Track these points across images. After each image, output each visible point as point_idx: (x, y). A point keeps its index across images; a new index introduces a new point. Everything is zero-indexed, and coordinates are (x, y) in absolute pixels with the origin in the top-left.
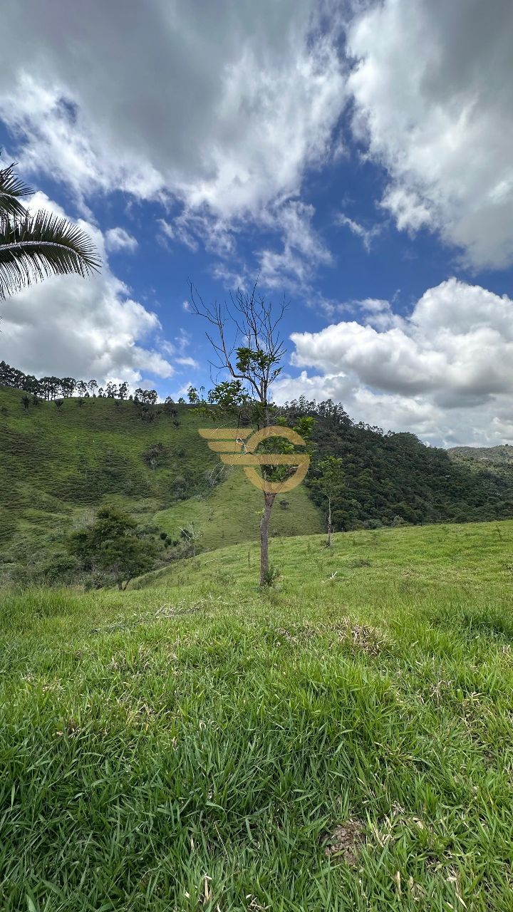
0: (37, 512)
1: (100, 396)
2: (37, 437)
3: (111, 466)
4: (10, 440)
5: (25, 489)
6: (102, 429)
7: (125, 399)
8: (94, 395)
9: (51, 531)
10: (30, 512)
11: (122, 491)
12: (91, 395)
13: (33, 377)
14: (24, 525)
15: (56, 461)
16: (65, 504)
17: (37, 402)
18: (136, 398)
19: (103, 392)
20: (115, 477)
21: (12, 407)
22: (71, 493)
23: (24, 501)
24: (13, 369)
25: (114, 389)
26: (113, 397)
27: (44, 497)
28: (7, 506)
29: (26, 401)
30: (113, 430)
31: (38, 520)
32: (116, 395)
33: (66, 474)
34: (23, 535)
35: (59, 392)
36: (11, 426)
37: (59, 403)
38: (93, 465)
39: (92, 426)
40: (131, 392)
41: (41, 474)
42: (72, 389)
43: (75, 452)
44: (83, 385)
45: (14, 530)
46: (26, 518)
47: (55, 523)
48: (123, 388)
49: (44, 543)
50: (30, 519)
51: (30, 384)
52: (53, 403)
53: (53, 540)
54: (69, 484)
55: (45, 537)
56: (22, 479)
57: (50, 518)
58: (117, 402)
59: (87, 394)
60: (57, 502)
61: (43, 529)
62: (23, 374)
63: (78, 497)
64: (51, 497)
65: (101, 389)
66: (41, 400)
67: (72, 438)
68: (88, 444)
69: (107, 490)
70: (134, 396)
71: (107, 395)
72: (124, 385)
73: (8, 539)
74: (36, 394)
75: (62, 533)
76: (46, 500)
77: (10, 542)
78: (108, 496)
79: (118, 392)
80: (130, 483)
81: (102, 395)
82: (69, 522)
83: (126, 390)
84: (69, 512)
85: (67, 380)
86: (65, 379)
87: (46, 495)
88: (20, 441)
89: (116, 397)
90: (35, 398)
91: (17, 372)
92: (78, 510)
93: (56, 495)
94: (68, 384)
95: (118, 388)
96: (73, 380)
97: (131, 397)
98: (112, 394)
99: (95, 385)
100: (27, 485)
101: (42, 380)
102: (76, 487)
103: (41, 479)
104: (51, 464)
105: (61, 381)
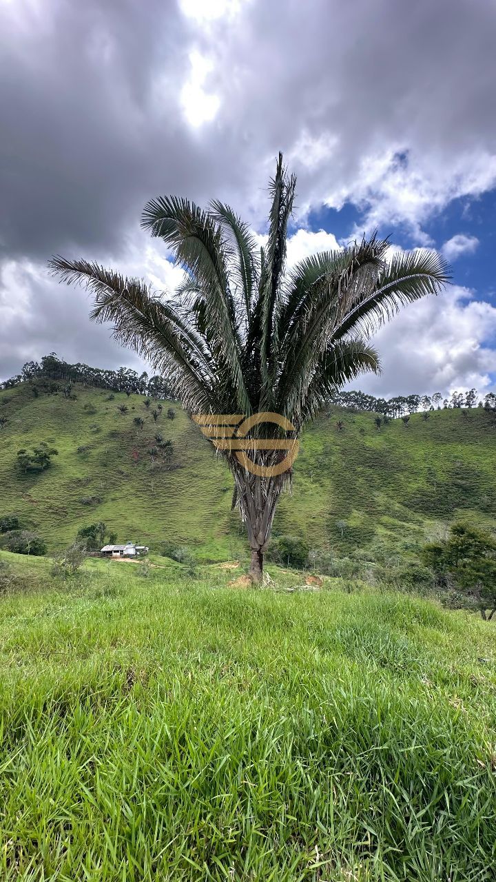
0: (391, 520)
1: (446, 408)
2: (388, 452)
3: (462, 479)
4: (368, 455)
5: (380, 498)
6: (448, 441)
7: (473, 407)
8: (439, 408)
9: (404, 540)
10: (385, 519)
11: (476, 507)
12: (436, 408)
13: (383, 400)
14: (381, 531)
15: (406, 473)
16: (416, 515)
17: (387, 421)
18: (487, 404)
19: (448, 404)
20: (466, 490)
21: (368, 427)
22: (421, 505)
23: (379, 508)
24: (367, 396)
25: (460, 399)
26: (459, 407)
27: (397, 507)
28: (367, 512)
29: (378, 422)
30: (461, 440)
31: (392, 528)
32: (462, 404)
33: (415, 486)
34: (381, 539)
35: (406, 409)
36: (368, 444)
37: (406, 419)
38: (441, 477)
39: (439, 439)
40: (480, 399)
41: (393, 485)
42: (416, 404)
43: (424, 465)
44: (427, 400)
45: (372, 533)
46: (382, 524)
47: (407, 533)
48: (471, 396)
49: (398, 549)
50: (385, 526)
51: (382, 406)
52: (401, 421)
53: (406, 548)
54: (419, 496)
55: (399, 544)
56: (378, 489)
57: (402, 527)
58: (464, 412)
59: (432, 408)
60: (409, 513)
61: (396, 536)
62: (375, 399)
63: (427, 509)
64: (403, 507)
65: (446, 401)
66: (390, 418)
67: (419, 452)
68: (436, 456)
69: (458, 505)
70: (484, 402)
71: (453, 405)
72: (472, 392)
73: (369, 541)
74: (385, 414)
75: (414, 543)
76: (398, 509)
77: (371, 544)
78: (459, 510)
79: (465, 401)
80: (485, 498)
81: (447, 406)
82: (420, 533)
83: (474, 397)
84: (420, 523)
85: (412, 397)
86: (410, 397)
87: (398, 505)
88: (375, 456)
89: (463, 407)
90: (385, 417)
91: (370, 397)
92: (427, 522)
93: (406, 506)
94: (412, 401)
95: (465, 396)
96: (418, 396)
97: (480, 404)
98: (458, 404)
99: (440, 397)
100: (382, 494)
101: (390, 401)
102: (425, 499)
103: (393, 490)
104: (401, 477)
105: (407, 399)
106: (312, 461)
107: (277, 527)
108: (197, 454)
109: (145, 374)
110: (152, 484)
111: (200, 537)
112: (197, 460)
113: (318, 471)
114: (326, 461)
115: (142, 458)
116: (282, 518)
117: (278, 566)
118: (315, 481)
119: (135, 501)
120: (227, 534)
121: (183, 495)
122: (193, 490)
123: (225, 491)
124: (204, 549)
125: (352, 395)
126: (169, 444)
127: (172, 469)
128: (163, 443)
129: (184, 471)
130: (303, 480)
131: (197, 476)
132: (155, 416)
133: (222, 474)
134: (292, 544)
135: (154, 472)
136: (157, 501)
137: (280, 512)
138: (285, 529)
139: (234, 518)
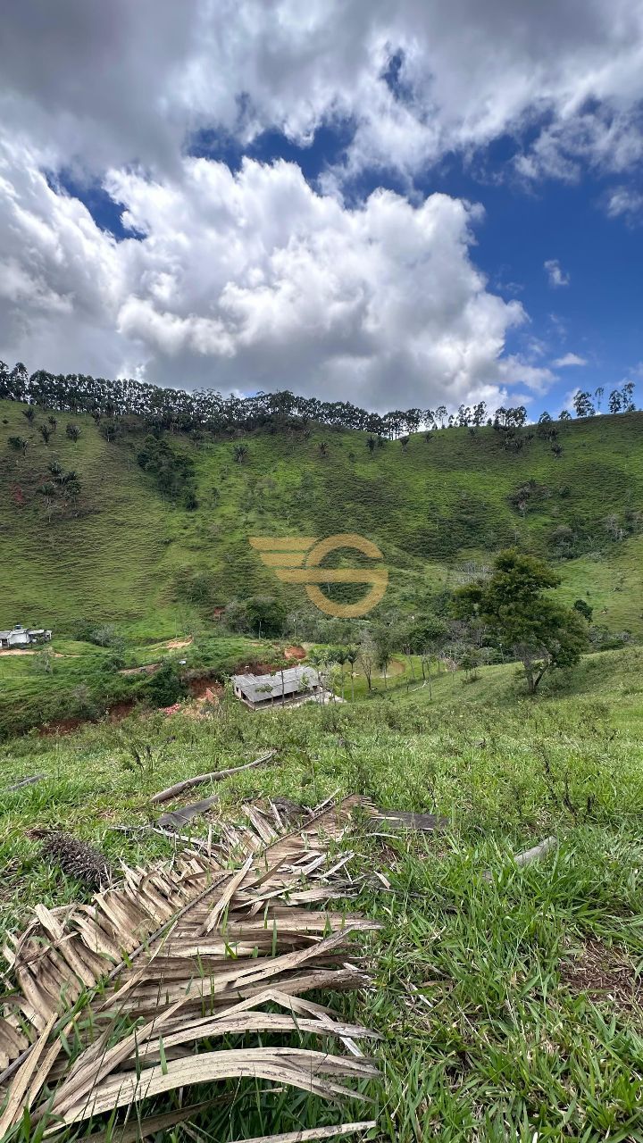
0: (388, 568)
1: (451, 426)
2: (384, 483)
3: (467, 513)
4: (359, 488)
6: (454, 468)
7: (481, 425)
8: (443, 427)
9: (404, 590)
11: (482, 545)
12: (439, 427)
13: (377, 416)
15: (404, 509)
16: (415, 559)
17: (382, 443)
18: (497, 421)
19: (454, 421)
20: (473, 527)
21: (358, 451)
22: (421, 547)
24: (357, 410)
25: (467, 416)
26: (466, 425)
27: (394, 551)
29: (371, 443)
30: (467, 467)
32: (469, 421)
33: (415, 525)
35: (404, 428)
36: (359, 473)
37: (404, 441)
38: (445, 512)
39: (444, 465)
40: (490, 415)
41: (389, 525)
42: (417, 422)
43: (425, 498)
44: (430, 415)
45: (366, 585)
47: (406, 581)
48: (480, 411)
49: (396, 602)
51: (375, 424)
52: (399, 444)
53: (405, 600)
54: (419, 536)
55: (396, 595)
57: (400, 575)
58: (472, 431)
59: (435, 427)
60: (408, 557)
61: (393, 586)
62: (366, 413)
63: (428, 551)
64: (401, 551)
65: (452, 417)
66: (386, 440)
67: (420, 482)
68: (439, 487)
69: (462, 545)
70: (493, 419)
71: (459, 422)
72: (481, 406)
73: (362, 594)
74: (380, 434)
75: (414, 593)
76: (396, 554)
78: (464, 551)
79: (473, 418)
80: (492, 535)
81: (453, 424)
82: (419, 581)
83: (483, 413)
84: (420, 569)
85: (412, 412)
86: (409, 411)
87: (395, 549)
88: (368, 488)
89: (470, 425)
90: (380, 438)
91: (361, 412)
92: (428, 567)
93: (405, 549)
94: (412, 418)
95: (473, 411)
96: (419, 410)
97: (490, 421)
98: (465, 421)
99: (444, 412)
100: (376, 537)
101: (386, 417)
102: (427, 539)
103: (389, 531)
104: (398, 513)
105: (405, 414)
106: (288, 497)
107: (245, 587)
108: (121, 492)
109: (21, 368)
110: (51, 539)
111: (135, 608)
112: (121, 500)
113: (297, 510)
114: (307, 497)
115: (30, 500)
116: (250, 575)
117: (246, 637)
118: (292, 525)
119: (25, 565)
120: (175, 601)
121: (104, 551)
122: (118, 544)
123: (167, 543)
124: (141, 624)
125: (337, 408)
126: (72, 477)
127: (82, 516)
128: (62, 476)
129: (101, 518)
130: (276, 524)
131: (122, 524)
132: (46, 435)
133: (162, 520)
134: (264, 605)
135: (54, 520)
136: (62, 564)
137: (247, 567)
138: (255, 588)
139: (183, 579)
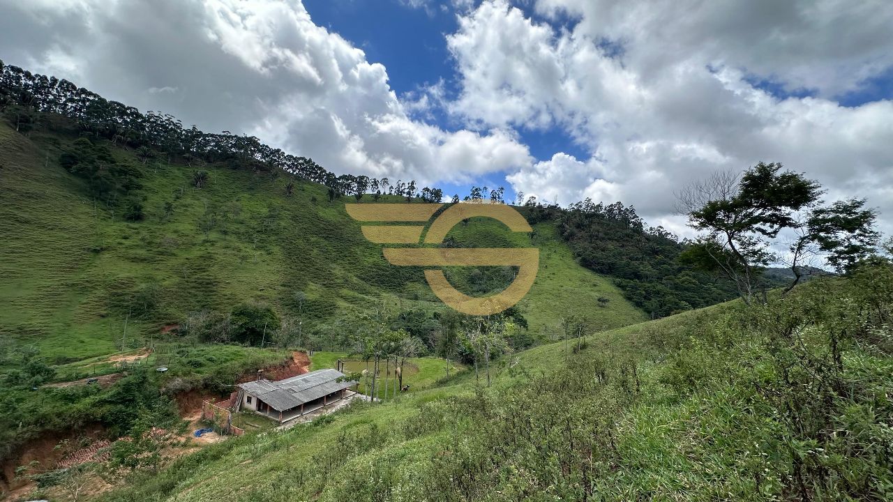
0: (351, 293)
1: (390, 194)
2: (343, 225)
4: (322, 226)
5: (338, 271)
7: (412, 197)
8: (384, 193)
9: (367, 311)
10: (345, 292)
11: (422, 281)
12: (382, 193)
13: (333, 174)
14: (341, 303)
15: (361, 248)
16: (373, 288)
17: (339, 196)
18: (424, 195)
19: (393, 190)
21: (319, 198)
22: (377, 279)
23: (338, 281)
24: (317, 167)
25: (403, 188)
26: (402, 195)
27: (355, 280)
28: (324, 285)
29: (331, 194)
31: (353, 300)
32: (404, 193)
33: (371, 260)
34: (344, 312)
35: (355, 189)
36: (321, 214)
40: (419, 191)
41: (349, 258)
42: (365, 186)
44: (375, 183)
45: (334, 306)
46: (342, 297)
47: (368, 305)
48: (412, 186)
50: (345, 298)
51: (332, 180)
54: (375, 270)
56: (334, 262)
57: (363, 299)
59: (379, 192)
60: (367, 286)
61: (358, 308)
62: (325, 171)
63: (383, 283)
64: (360, 281)
65: (392, 187)
69: (408, 279)
70: (421, 194)
71: (396, 192)
72: (413, 183)
73: (331, 314)
76: (356, 282)
77: (333, 318)
78: (410, 284)
79: (406, 191)
81: (392, 192)
82: (380, 305)
84: (378, 296)
85: (362, 178)
86: (360, 177)
87: (355, 278)
88: (330, 227)
89: (405, 195)
91: (320, 168)
92: (384, 294)
93: (363, 279)
94: (361, 183)
96: (367, 178)
97: (418, 196)
98: (401, 192)
99: (387, 182)
100: (338, 267)
101: (340, 177)
102: (382, 273)
103: (350, 263)
104: (358, 250)
105: (356, 179)
106: (254, 223)
107: (203, 304)
113: (263, 236)
114: (273, 226)
116: (211, 291)
118: (258, 248)
123: (96, 252)
125: (301, 161)
130: (241, 246)
133: (92, 227)
138: (217, 304)
139: (119, 291)
